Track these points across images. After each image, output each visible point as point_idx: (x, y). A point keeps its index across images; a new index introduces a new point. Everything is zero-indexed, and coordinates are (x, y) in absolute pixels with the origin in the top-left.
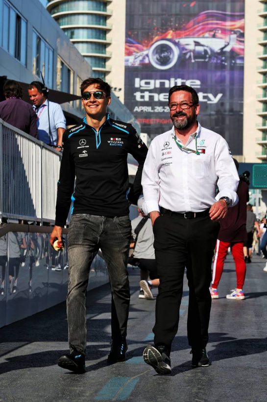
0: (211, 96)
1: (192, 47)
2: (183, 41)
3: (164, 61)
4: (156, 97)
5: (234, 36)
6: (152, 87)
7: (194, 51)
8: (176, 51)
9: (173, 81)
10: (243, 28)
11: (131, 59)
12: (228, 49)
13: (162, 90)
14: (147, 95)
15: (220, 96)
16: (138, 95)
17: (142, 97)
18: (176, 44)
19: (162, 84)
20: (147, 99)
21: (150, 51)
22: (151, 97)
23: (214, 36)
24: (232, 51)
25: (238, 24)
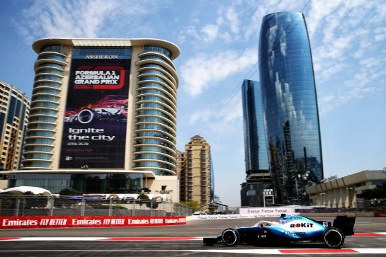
0: (109, 137)
1: (100, 113)
2: (96, 110)
3: (85, 120)
4: (80, 138)
5: (123, 107)
6: (78, 132)
7: (101, 114)
8: (92, 114)
9: (89, 129)
10: (127, 103)
11: (68, 118)
12: (119, 113)
13: (83, 134)
14: (75, 136)
15: (113, 137)
16: (70, 137)
17: (72, 138)
18: (93, 111)
19: (84, 131)
20: (75, 139)
21: (79, 115)
22: (77, 138)
23: (112, 107)
24: (122, 114)
25: (125, 101)
